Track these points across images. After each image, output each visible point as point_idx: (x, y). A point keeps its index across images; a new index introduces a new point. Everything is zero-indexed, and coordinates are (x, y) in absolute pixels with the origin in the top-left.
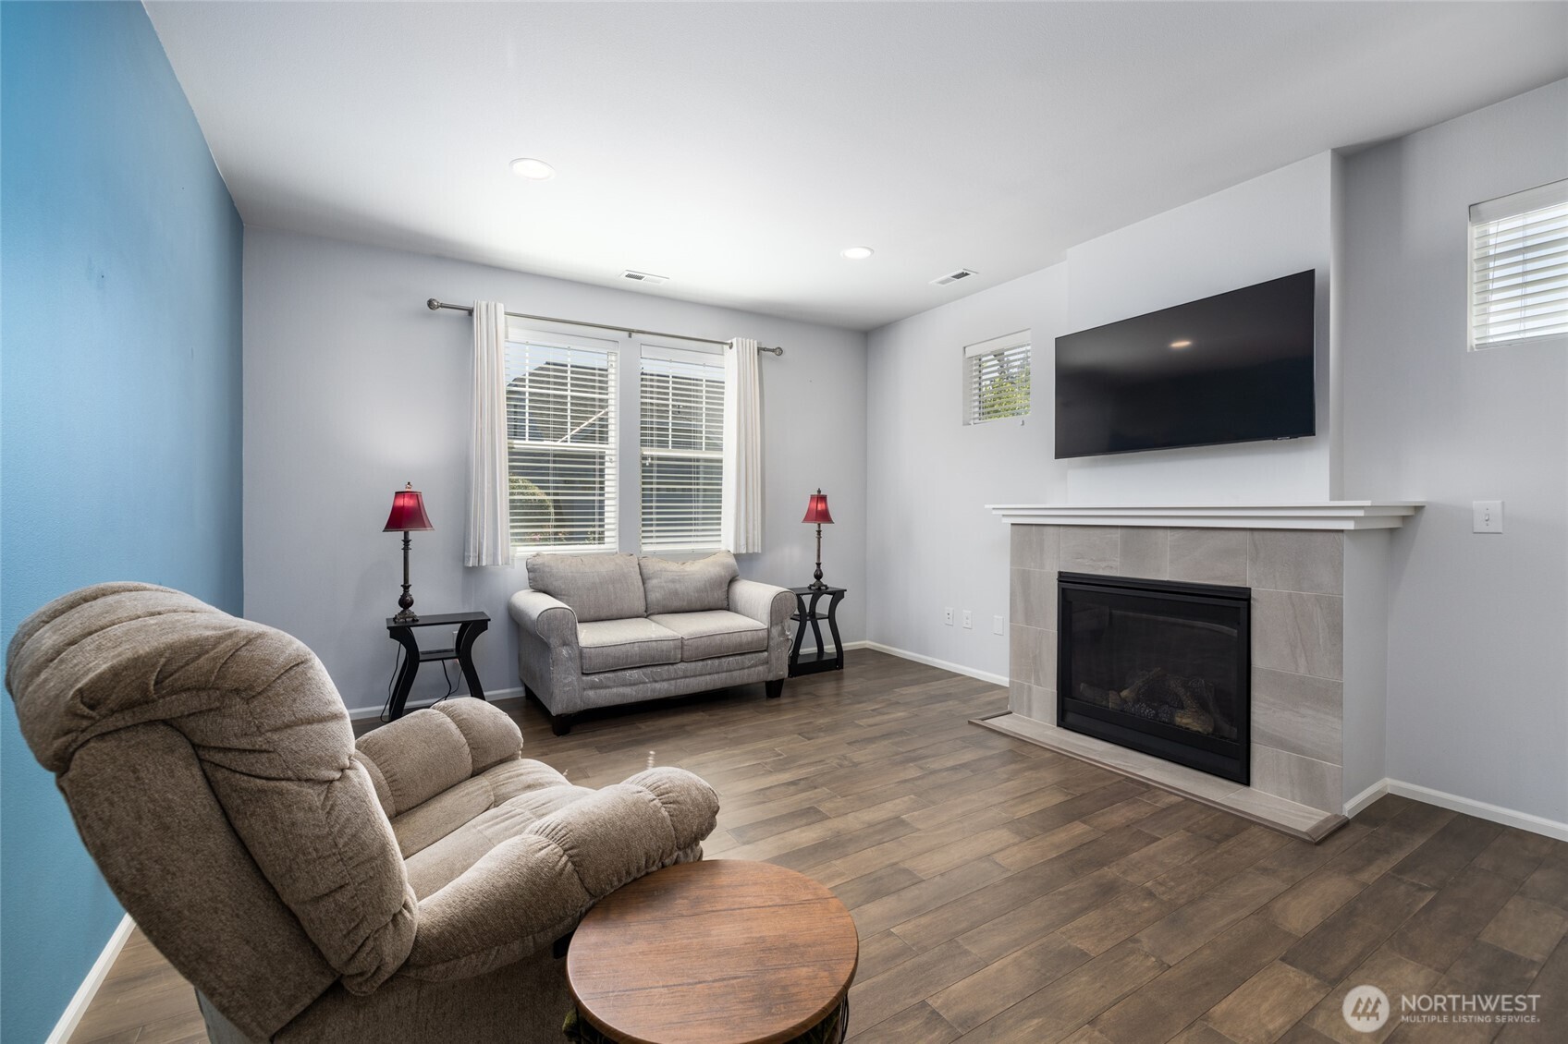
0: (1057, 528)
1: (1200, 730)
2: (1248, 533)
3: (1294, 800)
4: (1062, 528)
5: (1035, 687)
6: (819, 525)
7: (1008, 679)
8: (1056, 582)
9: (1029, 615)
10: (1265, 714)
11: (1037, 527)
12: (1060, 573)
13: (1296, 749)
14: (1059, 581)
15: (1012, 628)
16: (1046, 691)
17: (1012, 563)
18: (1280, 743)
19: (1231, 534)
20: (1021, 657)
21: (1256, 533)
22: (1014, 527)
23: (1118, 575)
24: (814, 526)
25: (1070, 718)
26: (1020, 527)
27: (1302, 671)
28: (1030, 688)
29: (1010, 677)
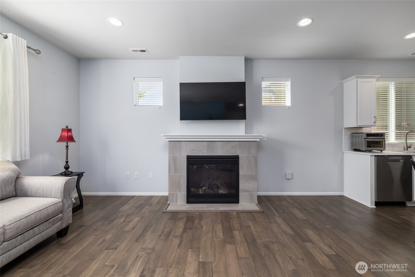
0: (186, 142)
1: (225, 193)
2: (238, 142)
3: (248, 203)
4: (187, 142)
5: (178, 193)
6: (67, 143)
7: (168, 193)
8: (186, 158)
9: (176, 170)
10: (243, 185)
11: (179, 142)
12: (187, 156)
13: (249, 191)
14: (187, 158)
15: (169, 176)
16: (182, 194)
17: (169, 154)
18: (246, 191)
19: (235, 142)
20: (173, 184)
21: (240, 142)
22: (169, 142)
23: (206, 155)
24: (64, 144)
25: (191, 200)
26: (172, 142)
27: (250, 173)
28: (177, 194)
29: (169, 192)
